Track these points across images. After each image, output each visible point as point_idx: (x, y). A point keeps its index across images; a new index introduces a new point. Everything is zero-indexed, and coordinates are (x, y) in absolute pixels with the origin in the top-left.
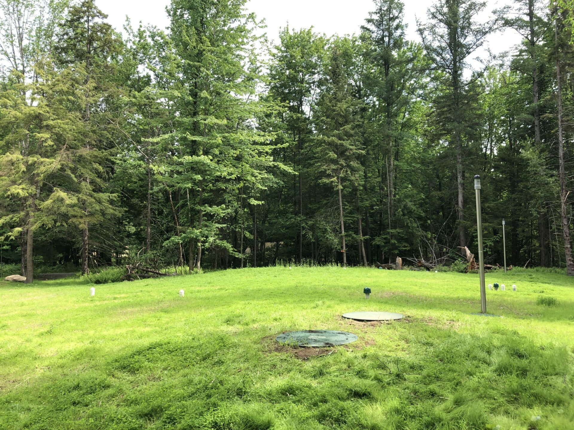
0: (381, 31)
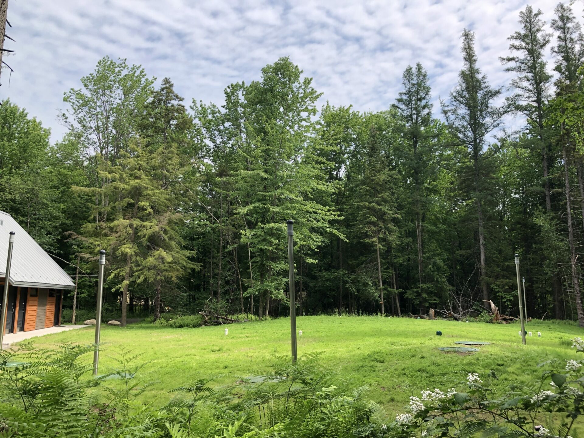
0: (410, 110)
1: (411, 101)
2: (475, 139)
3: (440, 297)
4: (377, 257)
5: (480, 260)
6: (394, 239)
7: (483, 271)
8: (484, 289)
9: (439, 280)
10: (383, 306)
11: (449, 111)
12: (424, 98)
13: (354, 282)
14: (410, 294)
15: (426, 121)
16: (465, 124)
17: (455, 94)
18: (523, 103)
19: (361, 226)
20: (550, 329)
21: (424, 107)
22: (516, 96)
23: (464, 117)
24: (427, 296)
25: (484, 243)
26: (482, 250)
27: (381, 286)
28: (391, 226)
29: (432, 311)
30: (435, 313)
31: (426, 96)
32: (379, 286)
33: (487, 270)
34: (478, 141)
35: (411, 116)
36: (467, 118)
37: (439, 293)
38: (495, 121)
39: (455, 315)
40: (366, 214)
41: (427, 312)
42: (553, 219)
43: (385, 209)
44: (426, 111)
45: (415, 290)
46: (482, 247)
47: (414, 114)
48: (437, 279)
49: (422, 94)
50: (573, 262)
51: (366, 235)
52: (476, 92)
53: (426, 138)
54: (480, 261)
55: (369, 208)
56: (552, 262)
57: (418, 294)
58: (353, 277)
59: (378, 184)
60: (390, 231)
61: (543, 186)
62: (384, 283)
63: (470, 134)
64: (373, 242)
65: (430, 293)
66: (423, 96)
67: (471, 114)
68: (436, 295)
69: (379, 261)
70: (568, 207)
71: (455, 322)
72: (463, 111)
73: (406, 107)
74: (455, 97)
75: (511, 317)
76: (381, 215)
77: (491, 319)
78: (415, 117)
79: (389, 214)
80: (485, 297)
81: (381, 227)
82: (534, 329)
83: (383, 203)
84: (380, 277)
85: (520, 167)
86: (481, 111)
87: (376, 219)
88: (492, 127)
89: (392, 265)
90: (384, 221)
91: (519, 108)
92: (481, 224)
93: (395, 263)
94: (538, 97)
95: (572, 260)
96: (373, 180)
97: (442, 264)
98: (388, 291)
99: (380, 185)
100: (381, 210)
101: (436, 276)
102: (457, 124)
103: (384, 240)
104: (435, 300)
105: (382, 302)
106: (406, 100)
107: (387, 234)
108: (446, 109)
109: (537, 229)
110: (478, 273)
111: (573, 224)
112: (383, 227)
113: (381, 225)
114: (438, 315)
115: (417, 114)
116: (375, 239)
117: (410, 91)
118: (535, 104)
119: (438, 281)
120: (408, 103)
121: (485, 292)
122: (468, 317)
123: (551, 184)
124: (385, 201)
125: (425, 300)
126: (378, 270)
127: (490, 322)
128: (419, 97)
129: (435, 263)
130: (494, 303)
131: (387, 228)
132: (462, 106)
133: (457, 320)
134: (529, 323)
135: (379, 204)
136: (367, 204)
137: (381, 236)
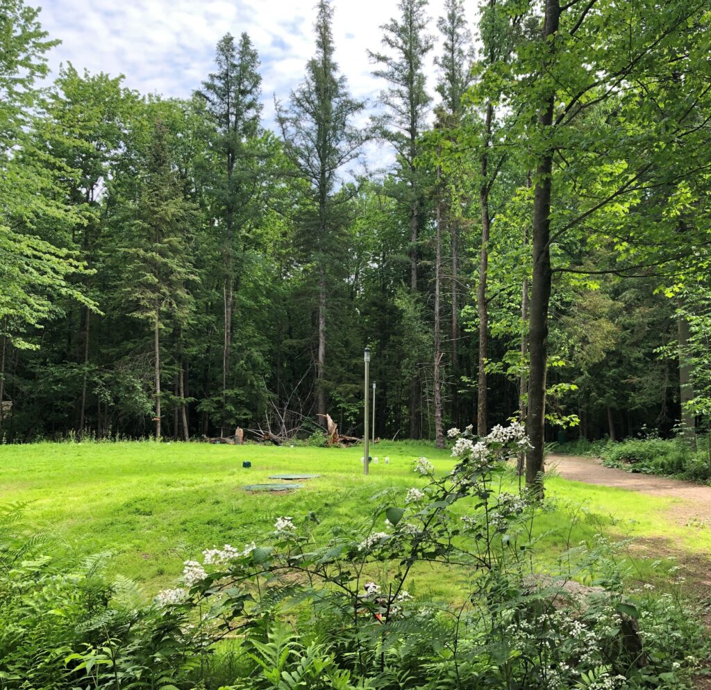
0: (226, 106)
1: (229, 92)
2: (323, 172)
3: (254, 410)
4: (154, 343)
5: (318, 355)
6: (185, 315)
7: (321, 371)
8: (321, 397)
9: (255, 383)
10: (159, 424)
11: (287, 119)
12: (250, 92)
13: (108, 384)
14: (207, 405)
15: (251, 128)
16: (310, 144)
17: (298, 95)
18: (393, 128)
19: (129, 289)
20: (401, 453)
21: (250, 106)
22: (384, 117)
23: (308, 134)
24: (233, 409)
25: (325, 329)
26: (322, 340)
27: (159, 391)
28: (182, 293)
29: (239, 432)
30: (244, 436)
31: (254, 90)
32: (155, 392)
33: (326, 370)
34: (327, 175)
35: (227, 116)
36: (314, 135)
37: (252, 404)
38: (353, 149)
39: (275, 437)
40: (140, 268)
41: (232, 434)
42: (418, 301)
43: (173, 263)
44: (251, 113)
45: (215, 399)
46: (321, 335)
47: (232, 114)
48: (252, 382)
49: (246, 83)
50: (437, 362)
51: (137, 306)
52: (330, 99)
53: (249, 157)
54: (317, 357)
55: (145, 260)
56: (413, 361)
57: (220, 405)
58: (107, 376)
59: (162, 219)
60: (180, 302)
61: (410, 255)
62: (163, 387)
63: (316, 162)
64: (148, 318)
65: (238, 403)
66: (249, 88)
67: (319, 131)
68: (248, 406)
69: (157, 350)
70: (437, 287)
71: (274, 447)
72: (308, 123)
73: (219, 100)
74: (298, 100)
75: (353, 438)
76: (165, 274)
77: (326, 442)
78: (233, 118)
79: (179, 273)
80: (321, 409)
81: (164, 294)
82: (381, 453)
83: (170, 254)
84: (158, 377)
85: (382, 223)
86: (335, 129)
87: (157, 280)
88: (348, 157)
89: (179, 357)
90: (171, 285)
91: (386, 135)
92: (324, 301)
93: (184, 355)
94: (412, 124)
95: (436, 360)
96: (156, 213)
97: (261, 360)
98: (170, 400)
99: (168, 222)
100: (165, 264)
101: (251, 378)
102: (298, 142)
103: (168, 316)
104: (245, 414)
105: (158, 418)
106: (220, 88)
107: (174, 305)
108: (283, 115)
109: (396, 314)
110: (313, 374)
111: (440, 311)
112: (168, 293)
113: (165, 290)
114: (249, 437)
115: (236, 115)
116: (152, 313)
117: (227, 75)
118: (408, 135)
119: (252, 385)
120: (222, 94)
121: (321, 403)
122: (293, 440)
123: (419, 253)
124: (175, 251)
125: (230, 415)
126: (154, 365)
127: (325, 445)
128: (242, 88)
129: (249, 358)
130: (332, 418)
131: (175, 297)
132: (308, 115)
133: (276, 443)
134: (377, 446)
135: (163, 255)
136: (141, 252)
137: (163, 309)
